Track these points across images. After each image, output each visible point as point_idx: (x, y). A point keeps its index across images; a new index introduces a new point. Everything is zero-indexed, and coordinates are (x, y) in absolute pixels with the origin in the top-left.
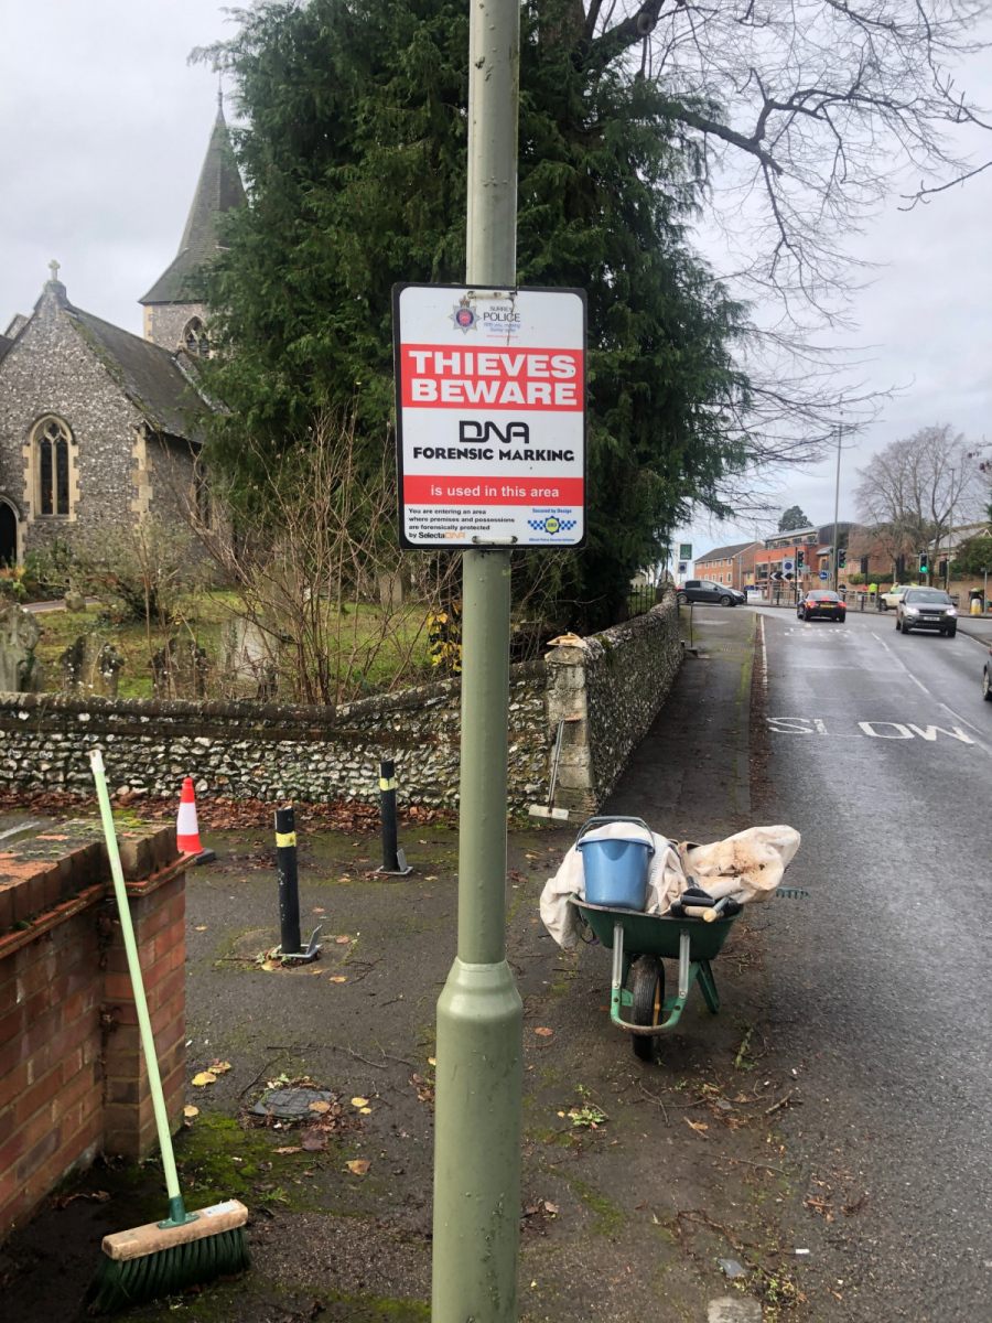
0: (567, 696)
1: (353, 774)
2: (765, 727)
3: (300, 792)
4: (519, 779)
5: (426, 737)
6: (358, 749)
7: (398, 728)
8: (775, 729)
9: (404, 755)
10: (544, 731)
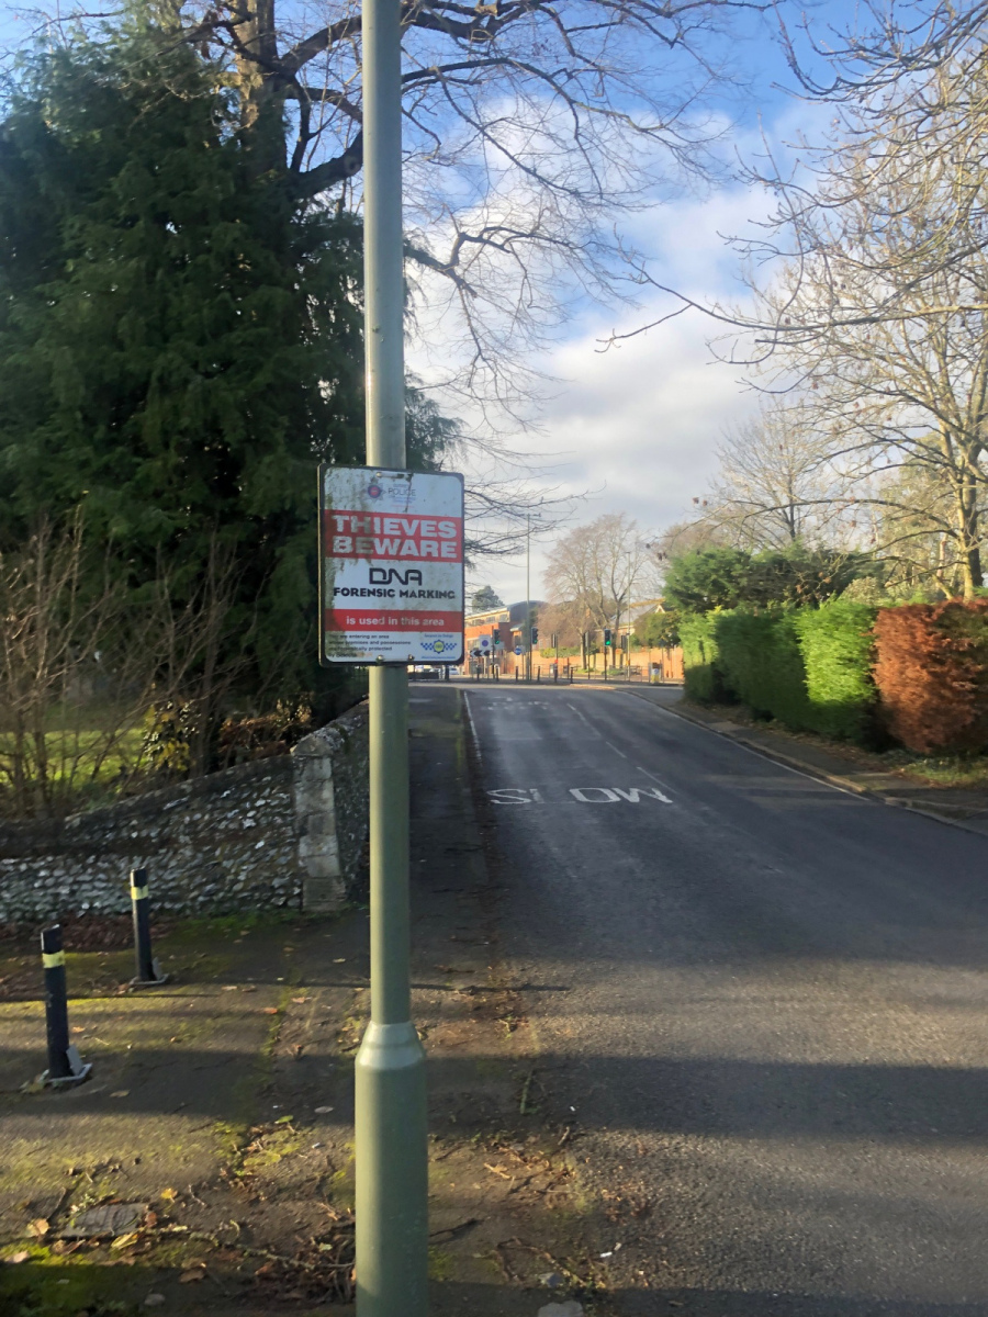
0: (315, 785)
1: (85, 886)
2: (486, 800)
3: (25, 912)
4: (267, 874)
5: (166, 842)
6: (91, 859)
7: (134, 835)
8: (497, 802)
9: (142, 862)
10: (291, 824)
